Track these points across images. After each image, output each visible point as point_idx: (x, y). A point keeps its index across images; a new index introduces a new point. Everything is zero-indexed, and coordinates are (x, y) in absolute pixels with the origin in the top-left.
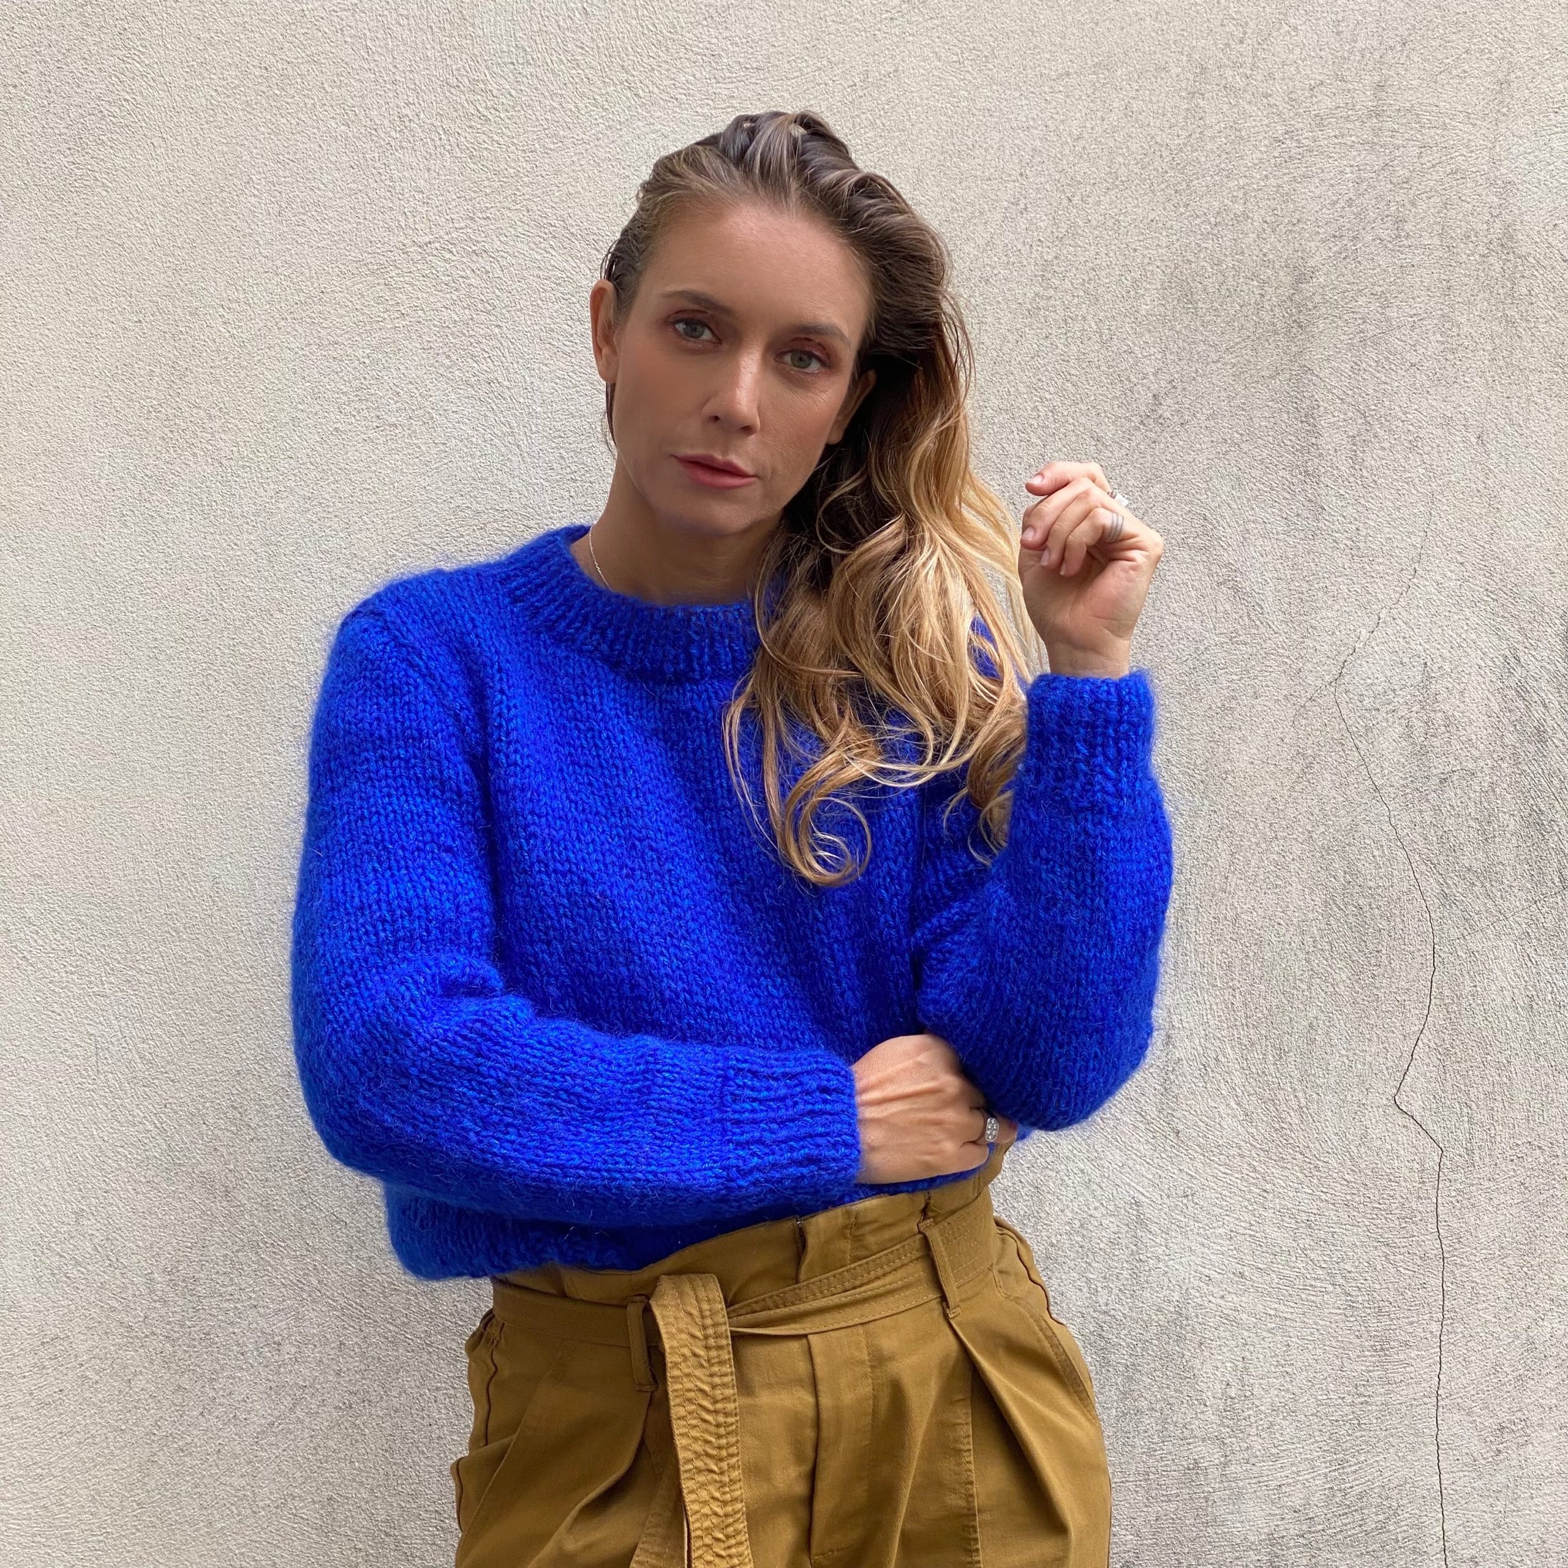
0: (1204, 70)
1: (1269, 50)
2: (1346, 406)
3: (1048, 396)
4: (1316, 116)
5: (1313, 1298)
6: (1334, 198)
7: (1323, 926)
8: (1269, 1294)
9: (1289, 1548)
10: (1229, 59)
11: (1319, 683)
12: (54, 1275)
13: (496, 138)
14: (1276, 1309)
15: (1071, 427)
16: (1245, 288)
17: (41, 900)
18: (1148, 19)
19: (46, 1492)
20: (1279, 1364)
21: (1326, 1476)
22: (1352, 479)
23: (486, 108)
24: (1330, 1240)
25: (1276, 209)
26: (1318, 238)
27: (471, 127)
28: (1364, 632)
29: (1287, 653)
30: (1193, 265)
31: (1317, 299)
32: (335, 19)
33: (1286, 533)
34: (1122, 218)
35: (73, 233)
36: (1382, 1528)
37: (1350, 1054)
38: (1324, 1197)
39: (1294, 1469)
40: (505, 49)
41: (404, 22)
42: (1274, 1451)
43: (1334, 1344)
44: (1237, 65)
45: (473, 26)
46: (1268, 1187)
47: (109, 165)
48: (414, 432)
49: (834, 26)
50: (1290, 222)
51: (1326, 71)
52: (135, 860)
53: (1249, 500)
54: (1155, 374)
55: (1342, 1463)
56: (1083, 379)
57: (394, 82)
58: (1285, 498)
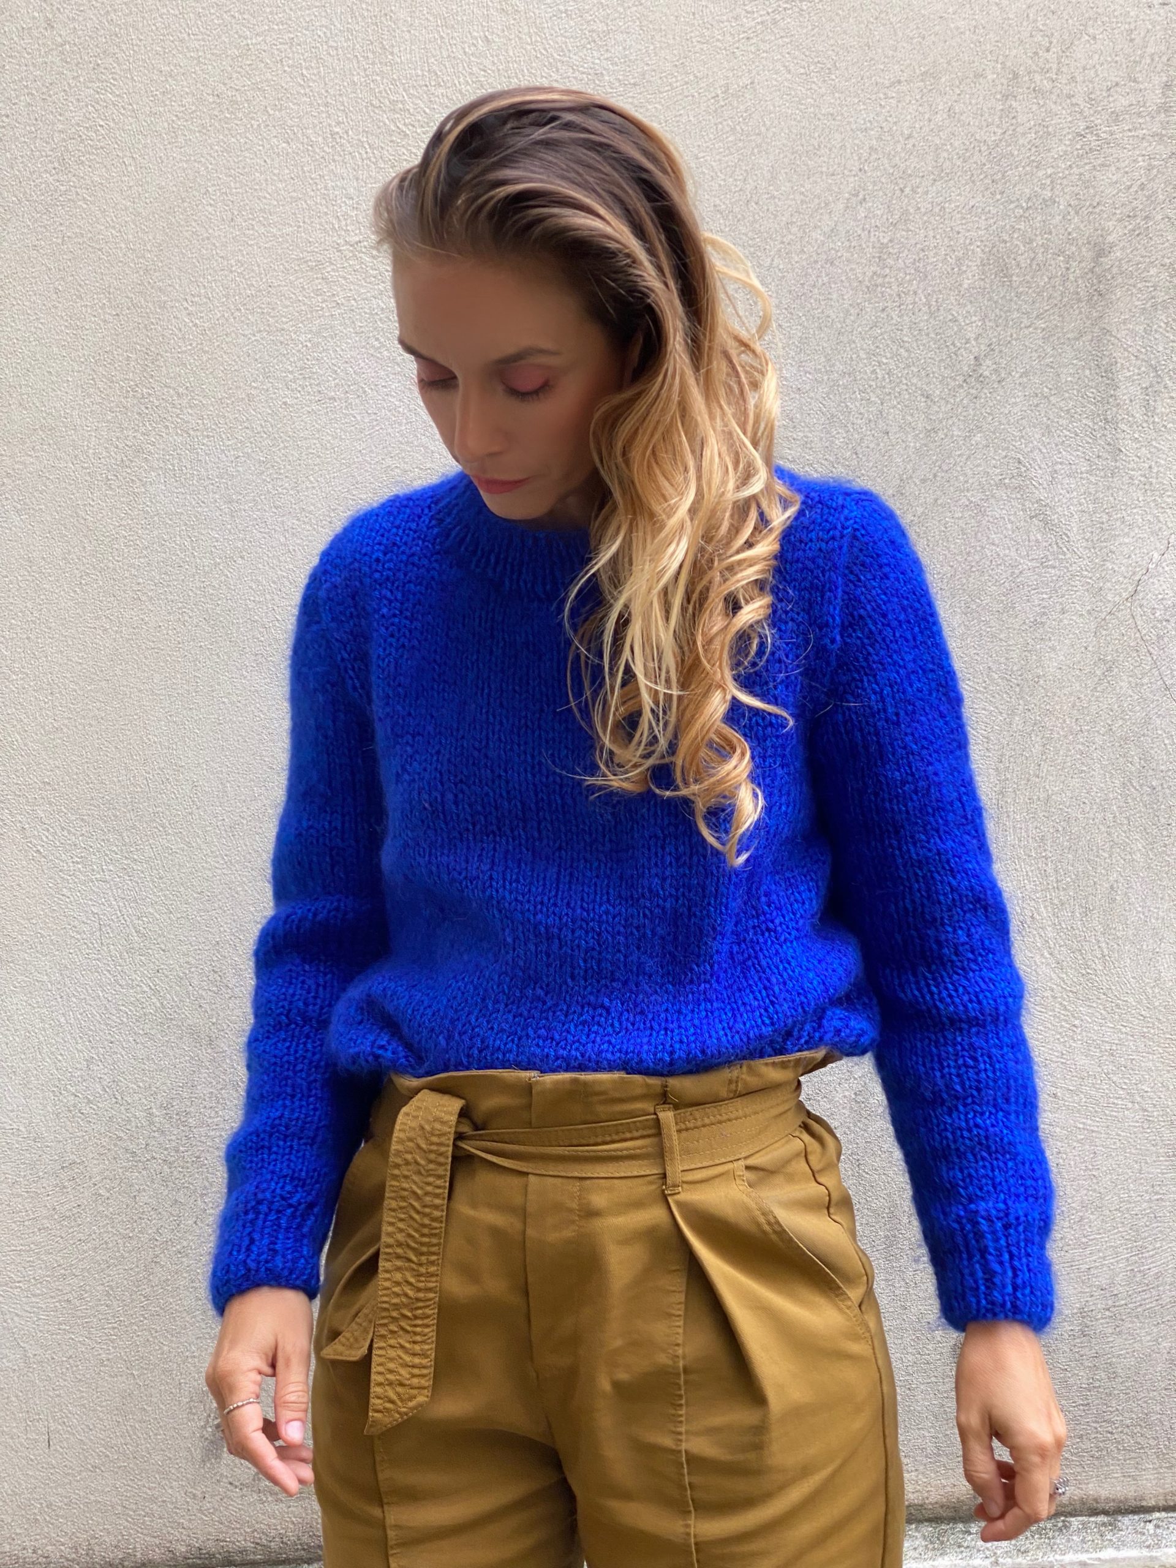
0: (1016, 76)
1: (1072, 57)
2: (1139, 362)
3: (885, 361)
4: (1112, 113)
6: (1129, 184)
7: (1121, 804)
8: (1079, 1111)
9: (1097, 1320)
10: (1037, 66)
11: (1117, 599)
12: (70, 1111)
14: (1084, 1123)
15: (905, 387)
16: (1052, 262)
17: (50, 803)
18: (968, 32)
19: (68, 1288)
20: (1087, 1169)
21: (1128, 1260)
22: (1145, 425)
23: (405, 124)
25: (1079, 194)
26: (1114, 219)
27: (392, 141)
28: (1156, 556)
29: (1090, 575)
30: (1008, 245)
31: (1115, 270)
32: (276, 52)
34: (947, 205)
35: (60, 241)
37: (1146, 911)
38: (1124, 1030)
39: (1101, 1255)
40: (420, 73)
41: (333, 52)
42: (1084, 1240)
43: (1134, 1151)
44: (1044, 71)
45: (392, 53)
46: (1077, 1022)
47: (89, 182)
48: (351, 404)
49: (699, 46)
50: (1090, 205)
51: (1120, 74)
52: (126, 768)
53: (1057, 445)
54: (976, 339)
55: (1141, 1250)
56: (915, 345)
57: (326, 105)
58: (1088, 443)
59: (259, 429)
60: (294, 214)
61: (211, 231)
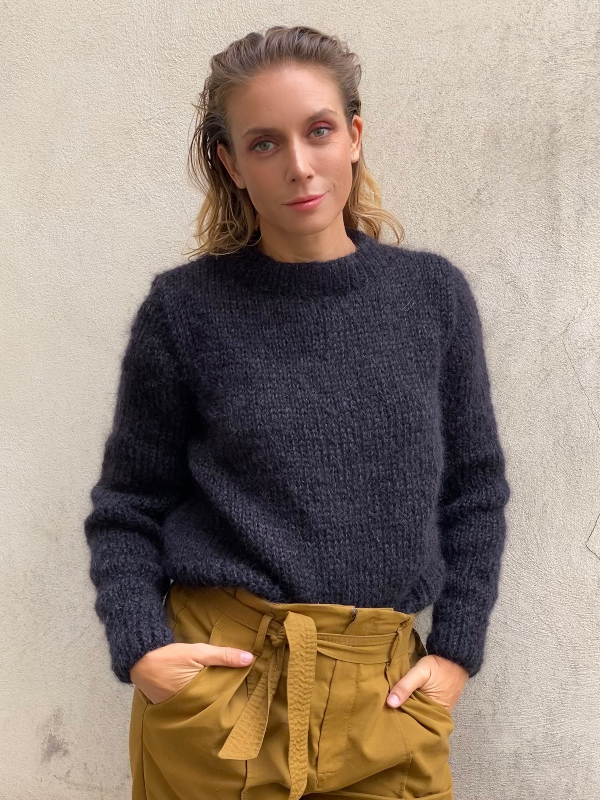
0: (509, 27)
1: (542, 16)
2: (574, 195)
3: (426, 190)
4: (565, 48)
5: (540, 638)
6: (573, 90)
7: (552, 455)
8: (519, 634)
9: (524, 759)
10: (522, 21)
11: (555, 334)
13: (179, 70)
14: (522, 642)
15: (436, 205)
18: (482, 2)
20: (522, 669)
21: (544, 726)
22: (576, 232)
23: (176, 57)
24: (551, 610)
25: (543, 96)
26: (563, 110)
28: (580, 310)
29: (540, 319)
30: (500, 125)
31: (562, 141)
32: (113, 18)
33: (541, 258)
34: (465, 102)
36: (572, 756)
37: (564, 520)
38: (548, 589)
39: (528, 721)
40: (184, 29)
41: (141, 18)
42: (519, 711)
43: (551, 662)
44: (526, 24)
45: (171, 19)
46: (521, 581)
48: (142, 205)
50: (549, 102)
51: (571, 26)
53: (523, 242)
54: (478, 179)
55: (552, 721)
56: (443, 182)
57: (137, 46)
58: (541, 241)
59: (96, 217)
60: (118, 104)
61: (77, 113)
